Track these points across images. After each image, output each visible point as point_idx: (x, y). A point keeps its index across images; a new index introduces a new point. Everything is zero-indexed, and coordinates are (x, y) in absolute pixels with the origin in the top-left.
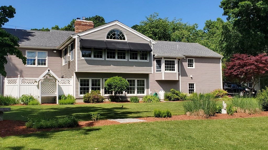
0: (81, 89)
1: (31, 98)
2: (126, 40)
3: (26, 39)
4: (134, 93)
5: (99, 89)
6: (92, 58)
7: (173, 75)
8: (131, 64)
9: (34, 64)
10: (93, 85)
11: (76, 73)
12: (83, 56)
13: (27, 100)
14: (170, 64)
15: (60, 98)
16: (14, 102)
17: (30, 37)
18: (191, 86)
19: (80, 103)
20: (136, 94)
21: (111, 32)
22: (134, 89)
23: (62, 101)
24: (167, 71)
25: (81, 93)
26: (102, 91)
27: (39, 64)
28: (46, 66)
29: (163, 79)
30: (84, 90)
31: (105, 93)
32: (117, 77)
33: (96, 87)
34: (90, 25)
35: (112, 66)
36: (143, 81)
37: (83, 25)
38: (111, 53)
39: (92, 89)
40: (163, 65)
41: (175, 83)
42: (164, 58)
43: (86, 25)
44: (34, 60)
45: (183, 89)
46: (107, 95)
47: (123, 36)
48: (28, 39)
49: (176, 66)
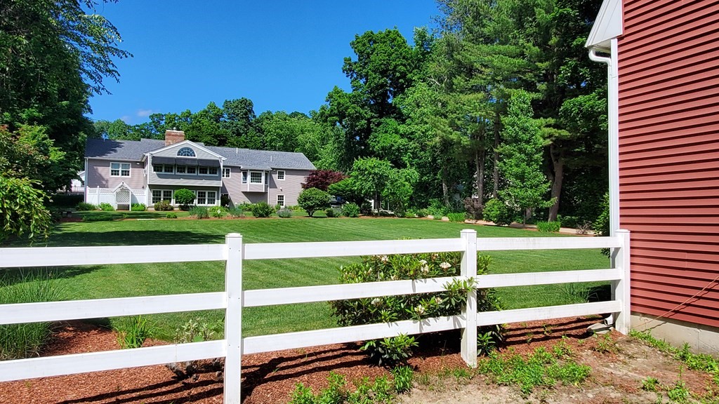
0: (153, 199)
1: (108, 205)
2: (196, 157)
3: (112, 150)
4: (204, 203)
5: (170, 199)
6: (163, 173)
7: (260, 186)
8: (201, 178)
9: (118, 175)
10: (164, 195)
11: (149, 185)
12: (155, 170)
13: (104, 206)
14: (256, 176)
15: (132, 206)
16: (93, 208)
17: (117, 148)
18: (281, 197)
19: (152, 210)
20: (206, 204)
21: (182, 150)
22: (205, 200)
23: (135, 208)
24: (253, 183)
25: (153, 202)
26: (173, 201)
27: (123, 175)
28: (130, 176)
29: (248, 191)
30: (156, 199)
31: (176, 203)
32: (184, 190)
33: (168, 197)
34: (181, 136)
35: (182, 179)
36: (214, 193)
37: (173, 135)
38: (181, 168)
39: (164, 199)
40: (249, 177)
41: (263, 195)
42: (250, 170)
43: (176, 135)
44: (118, 171)
45: (272, 201)
46: (178, 205)
47: (193, 153)
48: (115, 151)
49: (263, 178)
